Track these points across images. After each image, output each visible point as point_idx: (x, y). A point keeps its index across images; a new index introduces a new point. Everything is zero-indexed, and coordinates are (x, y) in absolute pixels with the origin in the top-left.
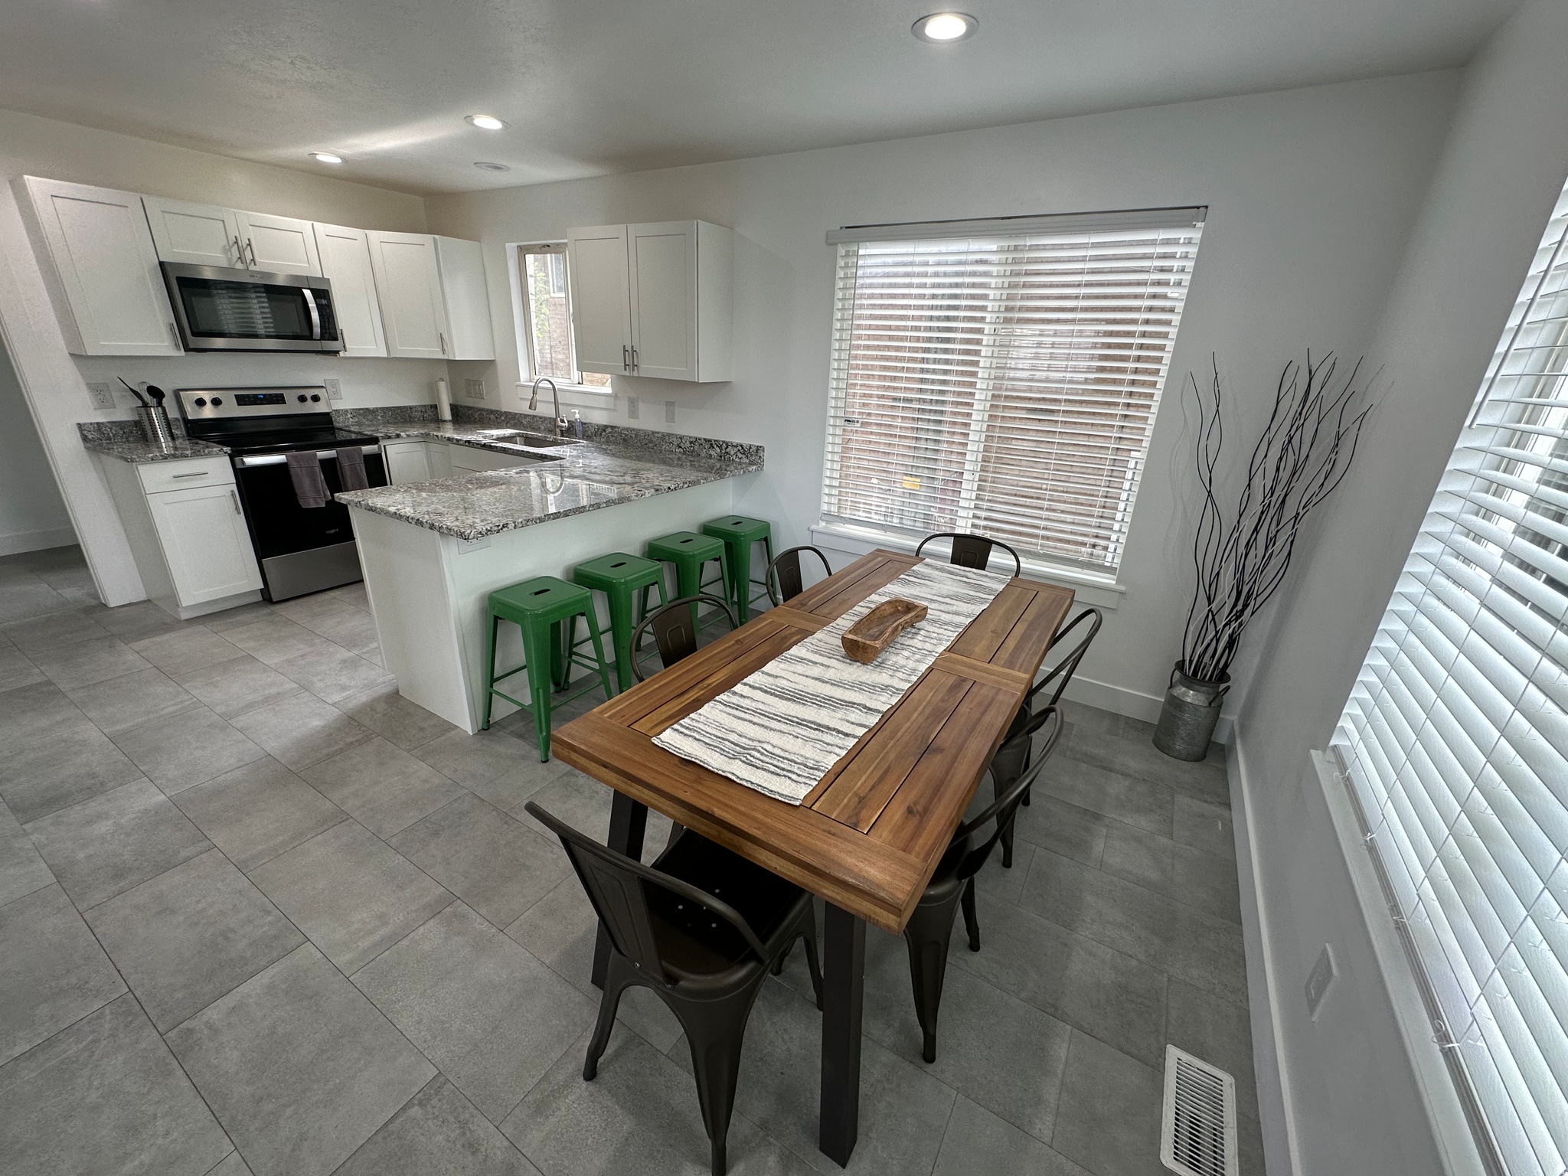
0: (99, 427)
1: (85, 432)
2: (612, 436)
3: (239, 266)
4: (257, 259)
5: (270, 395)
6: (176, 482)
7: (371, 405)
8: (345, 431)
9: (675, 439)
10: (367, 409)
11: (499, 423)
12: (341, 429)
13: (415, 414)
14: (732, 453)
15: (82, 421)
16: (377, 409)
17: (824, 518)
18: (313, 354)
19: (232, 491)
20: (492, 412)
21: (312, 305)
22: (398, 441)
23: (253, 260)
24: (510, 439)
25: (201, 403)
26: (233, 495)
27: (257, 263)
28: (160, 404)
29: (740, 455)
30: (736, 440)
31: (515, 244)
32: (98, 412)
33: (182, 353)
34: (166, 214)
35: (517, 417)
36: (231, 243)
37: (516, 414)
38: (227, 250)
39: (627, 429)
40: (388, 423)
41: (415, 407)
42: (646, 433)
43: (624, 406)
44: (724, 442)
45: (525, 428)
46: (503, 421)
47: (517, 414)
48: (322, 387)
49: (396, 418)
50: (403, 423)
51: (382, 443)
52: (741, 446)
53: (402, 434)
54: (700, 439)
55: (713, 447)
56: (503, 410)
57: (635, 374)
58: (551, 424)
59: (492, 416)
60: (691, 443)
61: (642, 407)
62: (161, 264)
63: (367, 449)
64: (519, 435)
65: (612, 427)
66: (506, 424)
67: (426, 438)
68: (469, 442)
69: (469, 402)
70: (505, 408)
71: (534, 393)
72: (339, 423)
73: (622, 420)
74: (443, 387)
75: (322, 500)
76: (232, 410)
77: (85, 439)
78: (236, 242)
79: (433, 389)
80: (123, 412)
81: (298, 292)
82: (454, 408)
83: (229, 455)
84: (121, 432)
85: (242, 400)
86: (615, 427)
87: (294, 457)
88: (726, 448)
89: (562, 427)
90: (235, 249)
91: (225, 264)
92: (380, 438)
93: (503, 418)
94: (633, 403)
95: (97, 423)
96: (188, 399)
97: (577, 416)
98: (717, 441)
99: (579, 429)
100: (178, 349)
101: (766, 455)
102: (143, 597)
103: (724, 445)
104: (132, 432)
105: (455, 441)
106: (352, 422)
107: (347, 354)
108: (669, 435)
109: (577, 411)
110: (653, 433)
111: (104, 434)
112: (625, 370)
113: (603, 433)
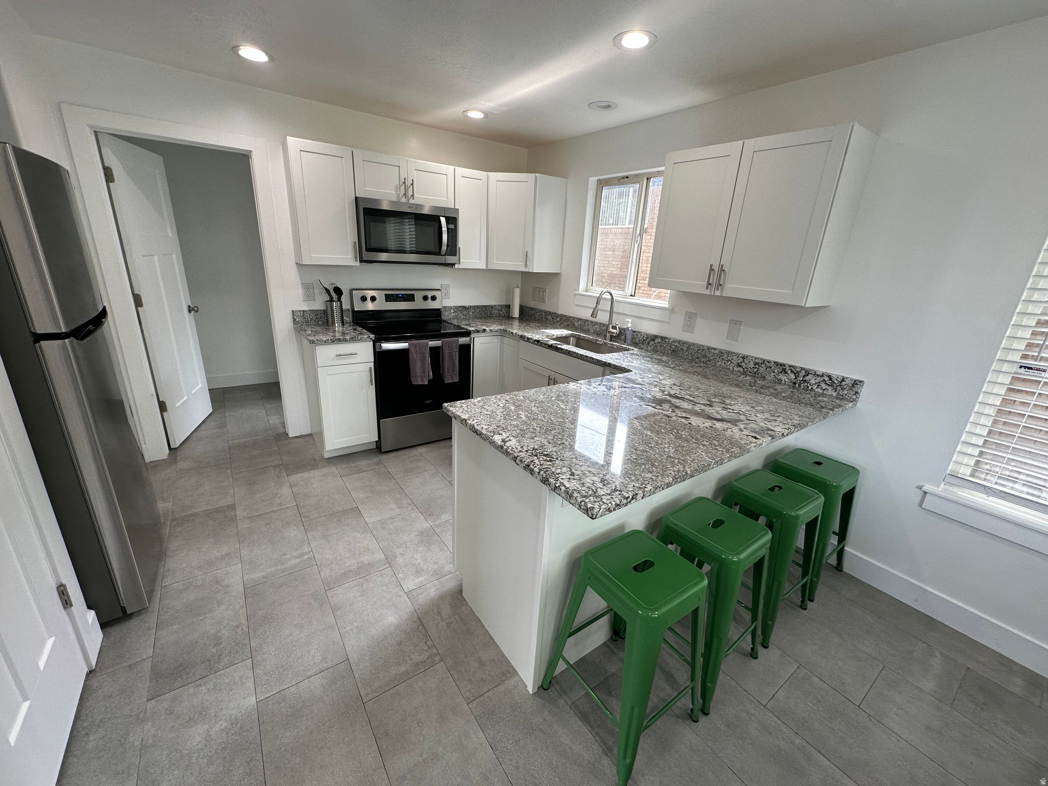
0: (303, 313)
1: (295, 317)
2: (661, 346)
3: (404, 200)
4: (415, 195)
5: (406, 294)
6: (337, 359)
7: (467, 304)
8: (449, 323)
9: (735, 358)
10: (464, 306)
11: (554, 323)
12: (446, 322)
13: (495, 311)
14: (813, 381)
15: (295, 309)
16: (470, 307)
17: (949, 479)
18: (437, 266)
19: (371, 368)
20: (550, 313)
21: (444, 229)
22: (484, 334)
23: (413, 195)
24: (564, 340)
25: (364, 299)
26: (370, 371)
27: (415, 199)
28: (339, 300)
29: (824, 386)
30: (821, 369)
31: (596, 178)
32: (305, 303)
33: (358, 264)
34: (365, 162)
35: (571, 319)
36: (401, 183)
37: (570, 317)
38: (397, 188)
39: (679, 342)
40: (476, 318)
41: (495, 306)
42: (701, 348)
43: (680, 319)
44: (802, 369)
45: (576, 329)
46: (559, 321)
47: (572, 317)
48: (439, 290)
49: (481, 314)
50: (485, 318)
51: (472, 336)
52: (830, 377)
53: (487, 329)
54: (768, 362)
55: (786, 373)
56: (560, 312)
57: (718, 293)
58: (602, 330)
59: (550, 317)
60: (756, 364)
61: (700, 323)
62: (356, 198)
63: (463, 340)
64: (572, 335)
65: (663, 338)
66: (560, 324)
67: (503, 333)
68: (538, 341)
69: (532, 304)
70: (562, 310)
71: (597, 303)
72: (445, 316)
73: (675, 332)
74: (517, 292)
75: (426, 379)
76: (381, 305)
77: (294, 320)
78: (404, 183)
79: (509, 293)
80: (319, 304)
81: (436, 219)
82: (522, 309)
83: (373, 341)
84: (315, 318)
85: (389, 298)
86: (666, 338)
87: (414, 345)
88: (804, 376)
89: (613, 333)
90: (403, 188)
91: (395, 199)
92: (472, 332)
93: (558, 319)
94: (690, 318)
95: (303, 311)
96: (357, 295)
97: (630, 325)
98: (793, 366)
99: (629, 337)
100: (356, 261)
101: (864, 392)
102: (308, 432)
103: (803, 372)
104: (321, 318)
105: (526, 339)
106: (453, 316)
107: (460, 266)
108: (728, 353)
109: (630, 321)
110: (709, 348)
111: (305, 318)
112: (707, 288)
113: (652, 343)
